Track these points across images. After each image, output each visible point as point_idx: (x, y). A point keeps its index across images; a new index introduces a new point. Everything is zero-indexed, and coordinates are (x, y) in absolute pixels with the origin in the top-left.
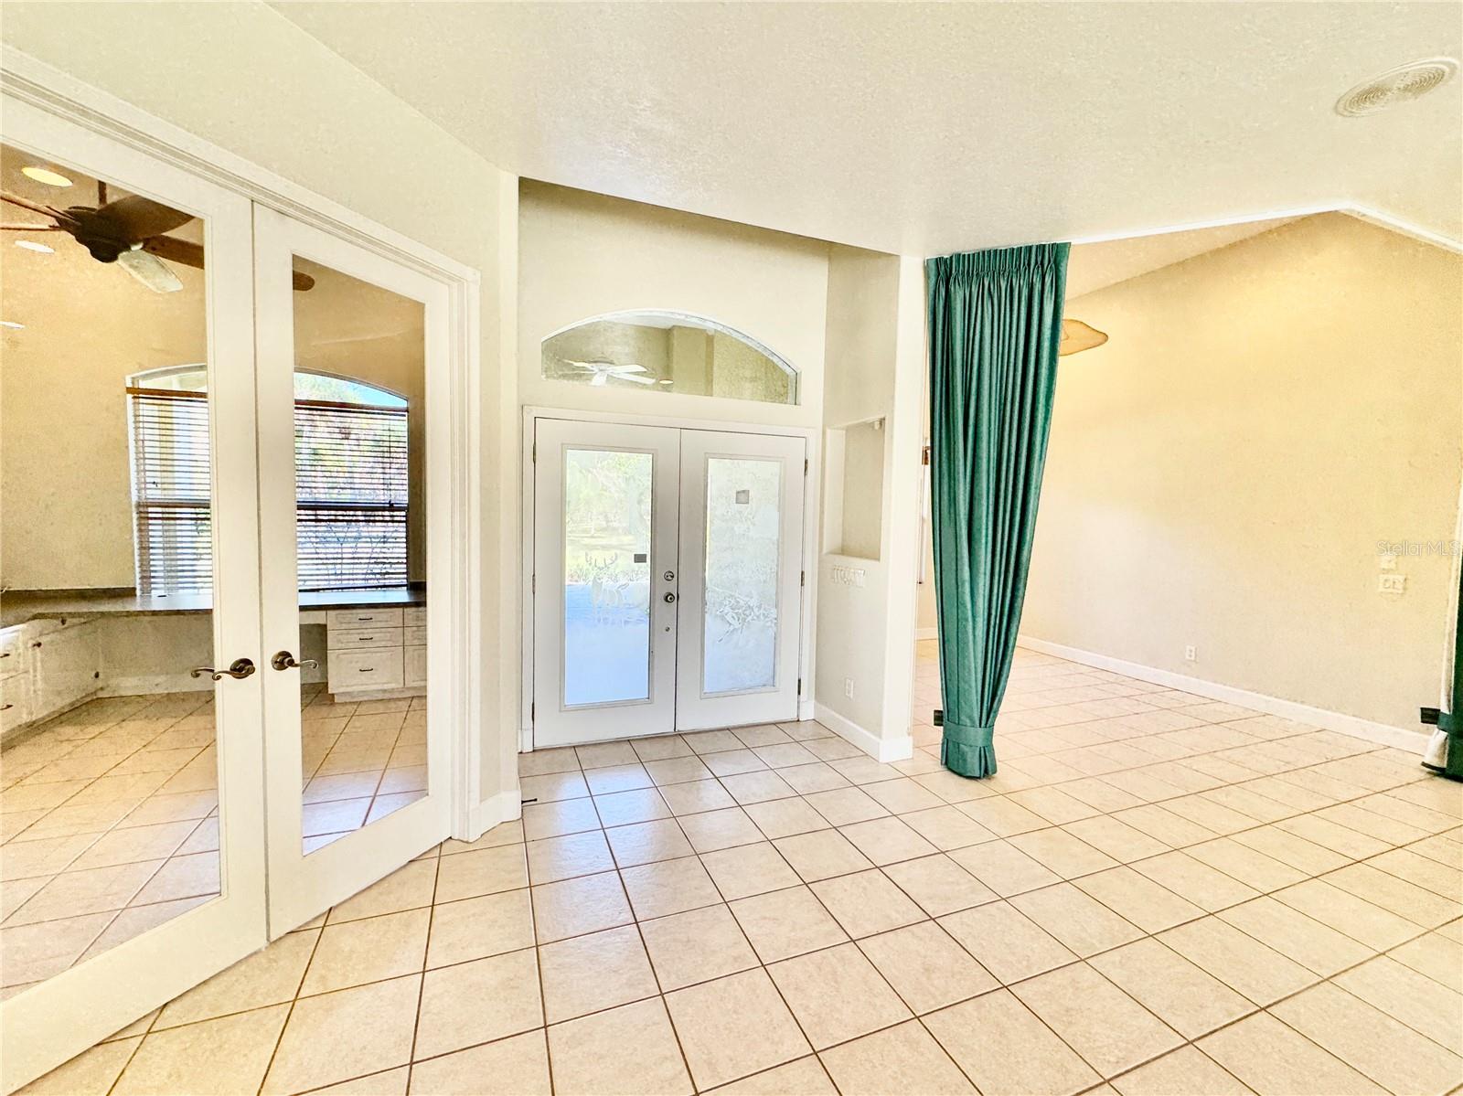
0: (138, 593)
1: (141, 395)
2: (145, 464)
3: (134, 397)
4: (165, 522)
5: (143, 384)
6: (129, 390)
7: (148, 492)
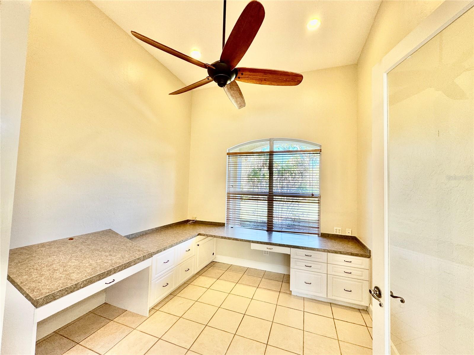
0: (226, 225)
1: (230, 155)
2: (230, 179)
3: (229, 156)
4: (234, 200)
5: (231, 152)
6: (228, 154)
7: (231, 189)
